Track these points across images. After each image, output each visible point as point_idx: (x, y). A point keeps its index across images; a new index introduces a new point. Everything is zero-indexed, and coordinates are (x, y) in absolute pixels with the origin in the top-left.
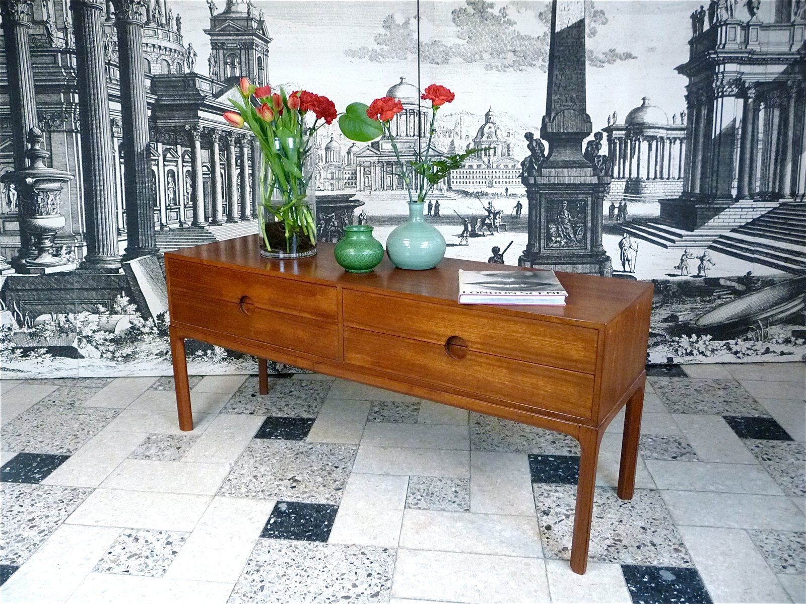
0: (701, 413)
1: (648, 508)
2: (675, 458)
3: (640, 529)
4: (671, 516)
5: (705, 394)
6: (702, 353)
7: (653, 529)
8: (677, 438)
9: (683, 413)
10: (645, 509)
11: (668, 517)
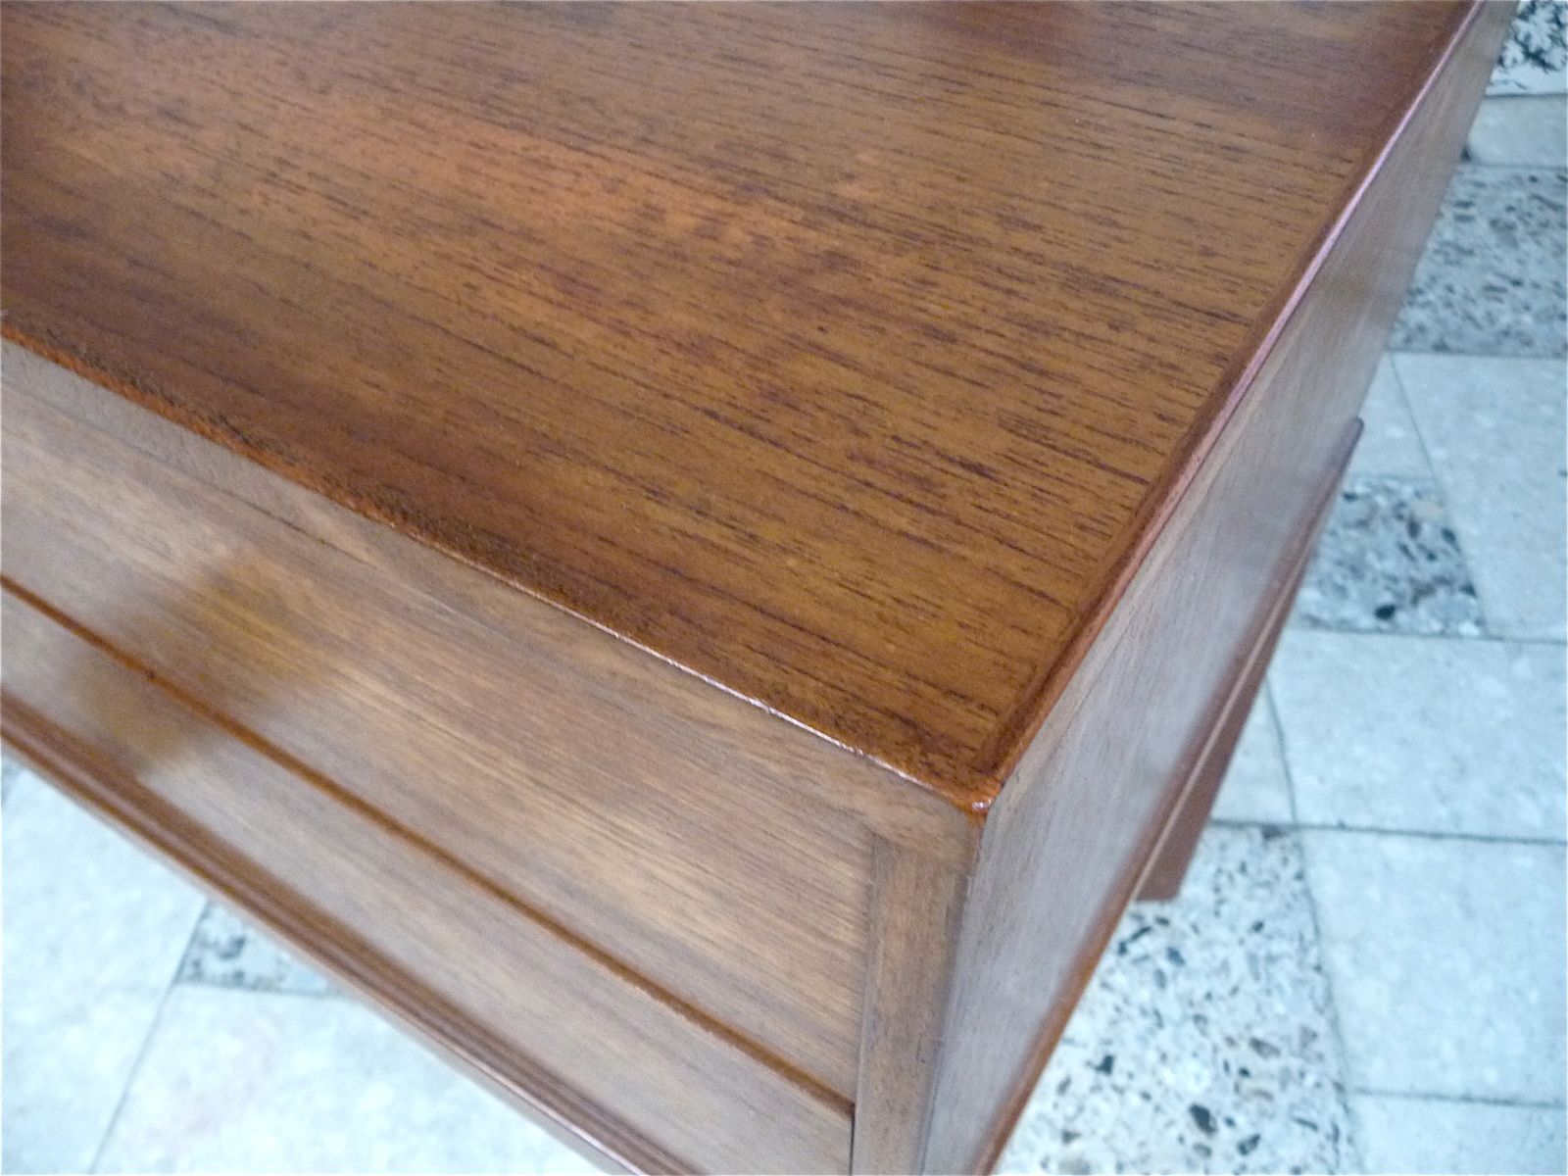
0: (1509, 345)
1: (1239, 968)
2: (1385, 613)
3: (1185, 1124)
4: (1334, 1023)
5: (1528, 246)
6: (1537, 58)
7: (1245, 1130)
8: (1407, 491)
9: (1441, 348)
10: (1225, 967)
11: (1320, 1025)
